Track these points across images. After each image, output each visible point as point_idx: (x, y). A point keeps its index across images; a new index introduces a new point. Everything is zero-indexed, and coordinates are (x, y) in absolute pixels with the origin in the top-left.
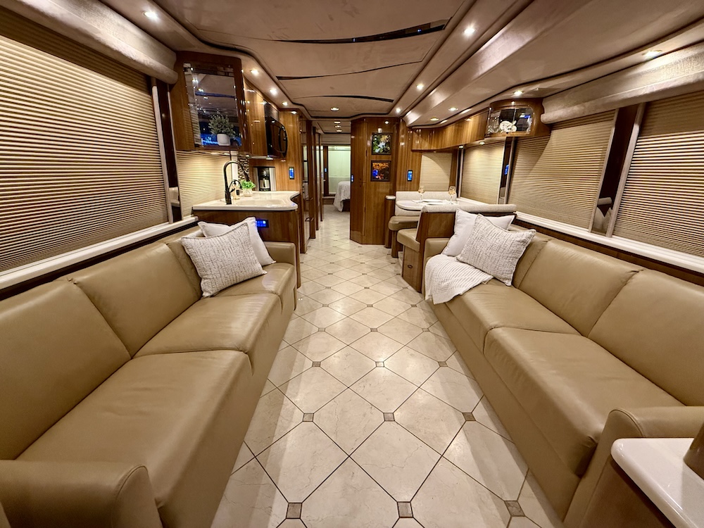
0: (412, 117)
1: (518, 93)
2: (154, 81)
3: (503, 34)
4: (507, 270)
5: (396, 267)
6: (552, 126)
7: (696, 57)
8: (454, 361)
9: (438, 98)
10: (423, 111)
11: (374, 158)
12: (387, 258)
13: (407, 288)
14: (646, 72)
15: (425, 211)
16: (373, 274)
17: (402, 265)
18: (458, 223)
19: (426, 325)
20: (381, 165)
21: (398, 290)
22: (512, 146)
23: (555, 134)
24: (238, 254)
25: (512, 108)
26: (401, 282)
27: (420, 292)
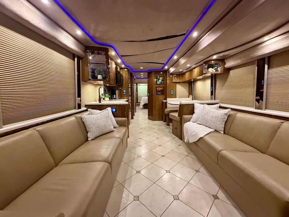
0: (172, 70)
1: (215, 57)
2: (76, 56)
3: (208, 35)
4: (221, 126)
5: (169, 129)
6: (229, 69)
7: (286, 38)
8: (202, 170)
9: (182, 61)
10: (177, 67)
11: (157, 86)
12: (165, 126)
13: (175, 138)
14: (266, 45)
15: (181, 104)
16: (159, 132)
17: (172, 129)
18: (196, 108)
19: (186, 154)
20: (160, 88)
21: (171, 139)
22: (214, 78)
23: (231, 72)
24: (104, 121)
25: (213, 63)
26: (172, 135)
27: (181, 139)
